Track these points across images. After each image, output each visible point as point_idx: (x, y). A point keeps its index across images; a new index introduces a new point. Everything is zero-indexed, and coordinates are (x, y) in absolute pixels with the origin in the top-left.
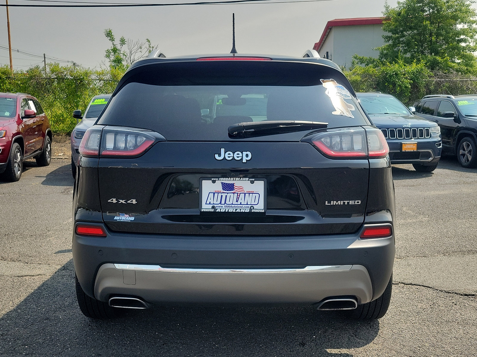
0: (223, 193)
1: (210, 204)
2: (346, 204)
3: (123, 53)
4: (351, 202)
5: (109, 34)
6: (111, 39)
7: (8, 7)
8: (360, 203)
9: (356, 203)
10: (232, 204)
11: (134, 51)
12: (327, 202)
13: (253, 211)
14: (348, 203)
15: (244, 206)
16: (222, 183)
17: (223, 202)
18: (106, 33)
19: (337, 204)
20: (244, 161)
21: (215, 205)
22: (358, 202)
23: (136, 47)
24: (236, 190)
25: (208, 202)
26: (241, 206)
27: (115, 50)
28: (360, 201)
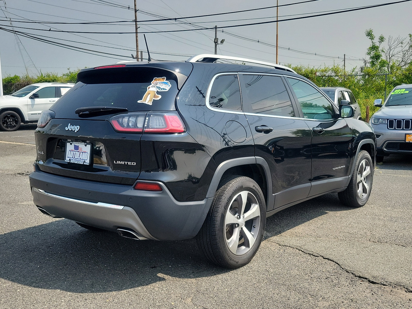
0: (74, 151)
1: (69, 157)
2: (126, 164)
3: (382, 49)
4: (129, 163)
5: (369, 34)
6: (371, 37)
7: (278, 22)
8: (135, 164)
9: (133, 164)
10: (77, 159)
11: (394, 46)
12: (115, 161)
13: (84, 164)
14: (127, 163)
15: (82, 160)
16: (74, 145)
17: (74, 157)
18: (366, 33)
19: (121, 164)
20: (76, 131)
21: (71, 159)
22: (134, 164)
23: (396, 42)
24: (79, 150)
25: (68, 157)
26: (80, 160)
27: (374, 48)
28: (135, 163)
